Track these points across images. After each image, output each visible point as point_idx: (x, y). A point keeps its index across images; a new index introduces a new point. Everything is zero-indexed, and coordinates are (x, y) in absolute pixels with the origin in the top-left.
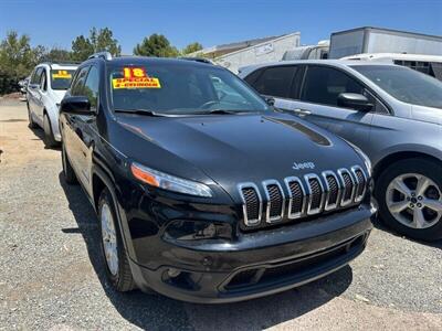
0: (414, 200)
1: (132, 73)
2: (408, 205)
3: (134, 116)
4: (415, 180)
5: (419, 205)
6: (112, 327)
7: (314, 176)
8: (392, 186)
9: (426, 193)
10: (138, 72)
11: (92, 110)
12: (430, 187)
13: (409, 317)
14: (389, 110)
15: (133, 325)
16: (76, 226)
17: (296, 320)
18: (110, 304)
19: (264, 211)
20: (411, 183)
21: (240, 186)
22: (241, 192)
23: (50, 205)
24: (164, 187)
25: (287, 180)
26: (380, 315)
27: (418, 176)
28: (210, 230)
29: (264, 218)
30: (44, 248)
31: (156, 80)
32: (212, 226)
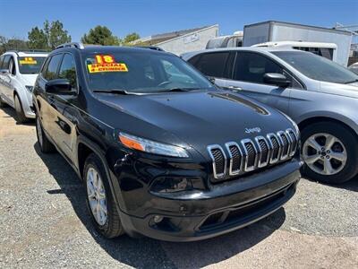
0: (324, 154)
1: (103, 60)
2: (319, 157)
3: (110, 94)
4: (324, 138)
5: (328, 157)
6: (107, 267)
7: (262, 138)
8: (307, 143)
9: (332, 148)
10: (108, 59)
11: (73, 90)
12: (336, 143)
13: (332, 241)
14: (303, 86)
15: (124, 264)
16: (59, 188)
17: (250, 249)
18: (100, 249)
19: (228, 166)
20: (321, 141)
21: (209, 148)
22: (210, 153)
23: (33, 172)
24: (148, 151)
25: (243, 142)
26: (311, 241)
27: (326, 135)
28: (183, 184)
29: (228, 172)
30: (35, 208)
31: (124, 65)
32: (185, 180)
